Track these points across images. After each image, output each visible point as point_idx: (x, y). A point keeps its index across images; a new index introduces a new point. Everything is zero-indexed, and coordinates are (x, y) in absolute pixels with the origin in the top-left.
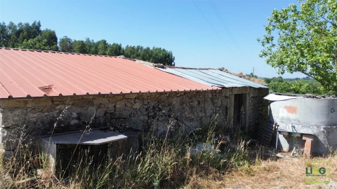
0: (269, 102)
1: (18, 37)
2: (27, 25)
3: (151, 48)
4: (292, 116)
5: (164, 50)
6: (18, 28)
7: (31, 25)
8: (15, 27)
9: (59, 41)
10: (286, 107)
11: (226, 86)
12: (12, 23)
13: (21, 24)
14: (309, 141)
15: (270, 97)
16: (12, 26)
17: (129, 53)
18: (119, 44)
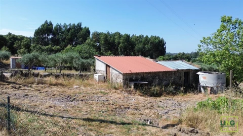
0: (198, 75)
1: (69, 32)
2: (74, 25)
3: (149, 37)
4: (205, 80)
5: (158, 38)
6: (68, 27)
7: (76, 25)
8: (67, 26)
9: (91, 34)
10: (203, 77)
11: (180, 69)
12: (65, 24)
13: (70, 24)
14: (209, 89)
15: (199, 73)
16: (65, 26)
17: (134, 40)
18: (129, 34)
